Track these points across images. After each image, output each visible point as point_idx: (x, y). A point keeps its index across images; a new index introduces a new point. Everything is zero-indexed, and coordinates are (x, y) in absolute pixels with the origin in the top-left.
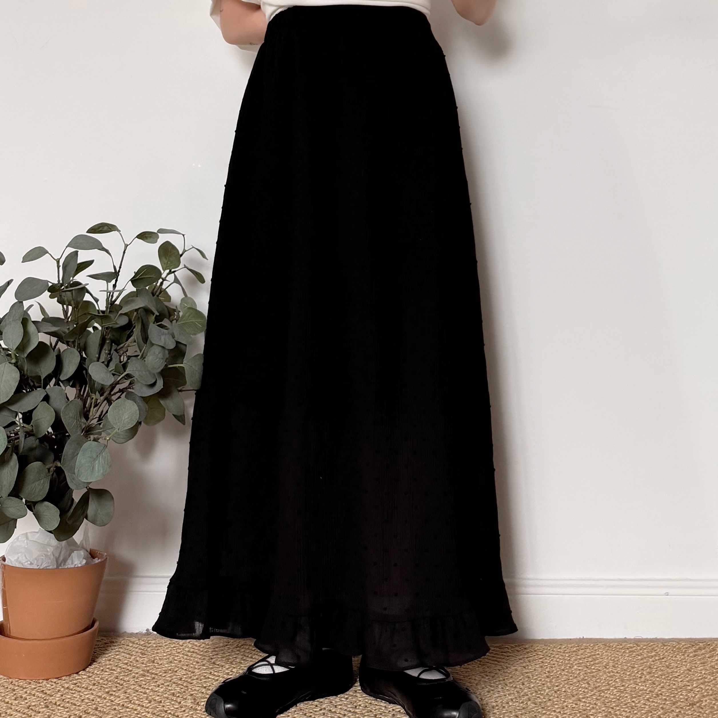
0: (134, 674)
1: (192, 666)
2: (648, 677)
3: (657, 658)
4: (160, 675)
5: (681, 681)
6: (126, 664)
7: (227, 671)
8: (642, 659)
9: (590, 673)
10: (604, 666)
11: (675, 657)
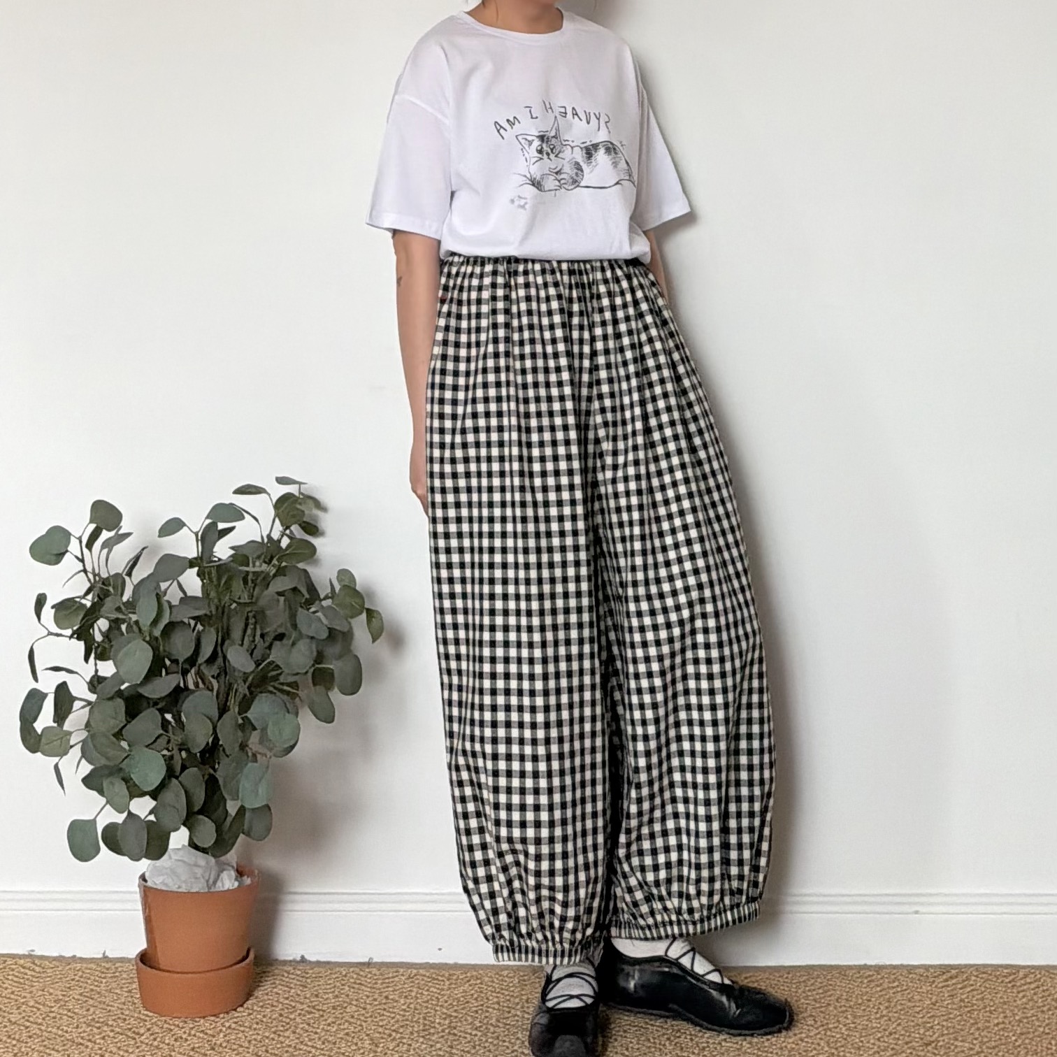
0: (299, 1011)
1: (362, 1001)
2: (884, 1013)
3: (899, 989)
4: (329, 1012)
5: (922, 1018)
6: (287, 998)
7: (404, 1007)
8: (881, 991)
9: (819, 1008)
10: (837, 1000)
11: (921, 988)
